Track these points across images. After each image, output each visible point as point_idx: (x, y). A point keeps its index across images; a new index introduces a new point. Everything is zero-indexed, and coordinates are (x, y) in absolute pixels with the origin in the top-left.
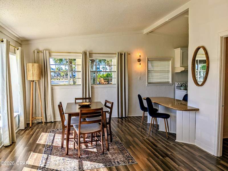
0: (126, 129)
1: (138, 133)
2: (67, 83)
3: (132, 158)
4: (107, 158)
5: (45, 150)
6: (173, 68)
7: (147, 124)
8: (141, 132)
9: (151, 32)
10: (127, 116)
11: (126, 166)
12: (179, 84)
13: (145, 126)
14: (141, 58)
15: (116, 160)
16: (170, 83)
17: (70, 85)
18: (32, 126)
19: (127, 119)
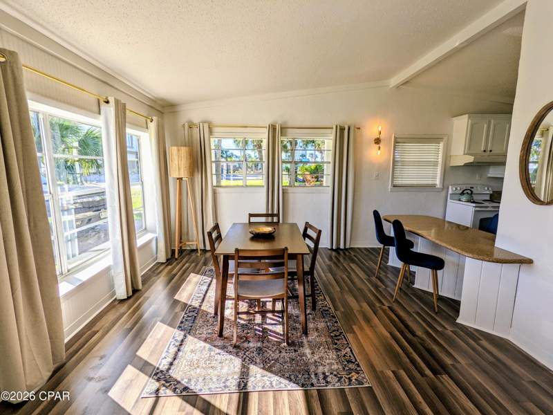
0: (344, 276)
1: (370, 291)
2: (241, 181)
3: (358, 365)
4: (302, 356)
5: (184, 317)
6: (447, 157)
7: (387, 267)
8: (376, 287)
9: (406, 83)
10: (347, 247)
11: (342, 391)
12: (456, 189)
13: (384, 274)
14: (382, 136)
15: (321, 369)
16: (438, 186)
17: (247, 186)
18: (179, 257)
19: (347, 254)
